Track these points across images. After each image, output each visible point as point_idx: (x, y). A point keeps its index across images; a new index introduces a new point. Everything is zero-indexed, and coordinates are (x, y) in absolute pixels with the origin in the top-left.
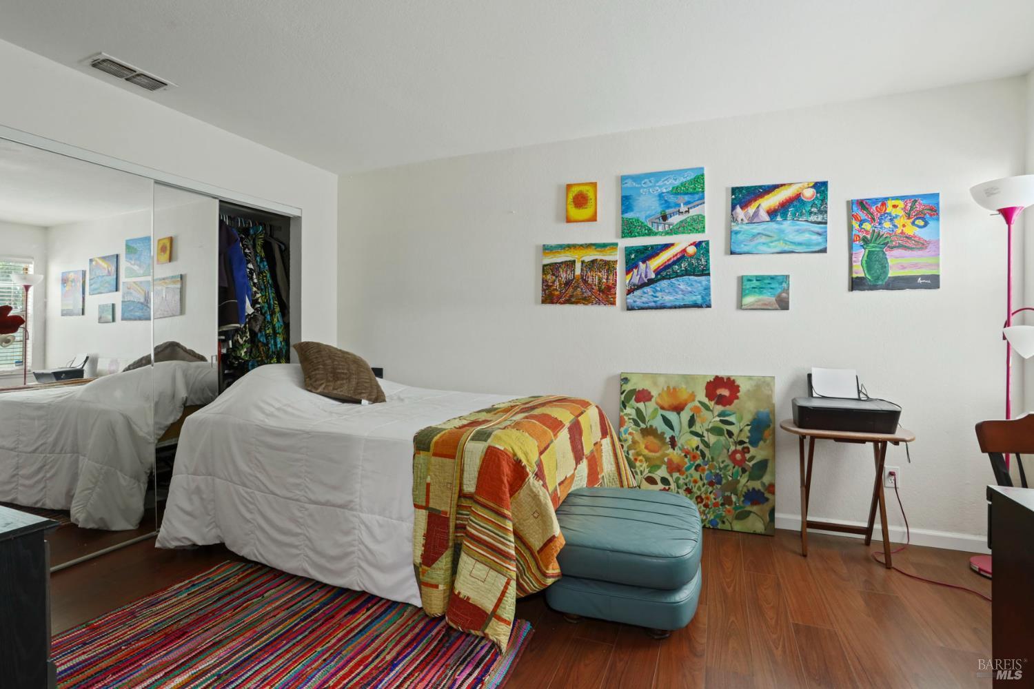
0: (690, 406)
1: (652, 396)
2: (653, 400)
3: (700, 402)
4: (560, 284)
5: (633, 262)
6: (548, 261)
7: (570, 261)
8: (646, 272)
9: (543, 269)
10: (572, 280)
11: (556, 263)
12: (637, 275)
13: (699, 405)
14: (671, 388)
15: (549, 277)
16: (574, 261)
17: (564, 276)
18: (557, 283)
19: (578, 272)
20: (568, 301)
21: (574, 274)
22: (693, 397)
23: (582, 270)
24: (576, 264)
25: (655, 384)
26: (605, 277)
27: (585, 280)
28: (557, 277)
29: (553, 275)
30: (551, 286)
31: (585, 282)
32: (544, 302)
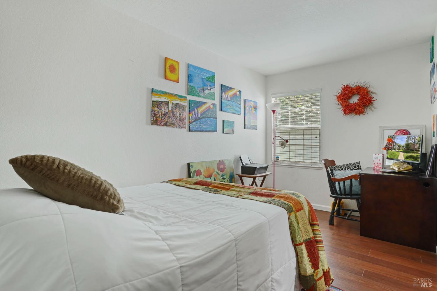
0: (213, 174)
1: (202, 172)
2: (202, 174)
3: (216, 172)
4: (161, 114)
5: (193, 108)
6: (154, 99)
7: (166, 102)
8: (197, 114)
9: (152, 104)
10: (168, 113)
11: (160, 101)
12: (194, 115)
13: (216, 173)
14: (207, 167)
15: (156, 109)
16: (169, 102)
17: (164, 110)
18: (160, 113)
19: (170, 108)
20: (165, 125)
21: (168, 109)
22: (214, 170)
23: (172, 108)
24: (170, 104)
25: (202, 166)
26: (182, 113)
27: (173, 113)
28: (160, 110)
29: (158, 108)
30: (157, 115)
31: (173, 114)
32: (152, 124)
